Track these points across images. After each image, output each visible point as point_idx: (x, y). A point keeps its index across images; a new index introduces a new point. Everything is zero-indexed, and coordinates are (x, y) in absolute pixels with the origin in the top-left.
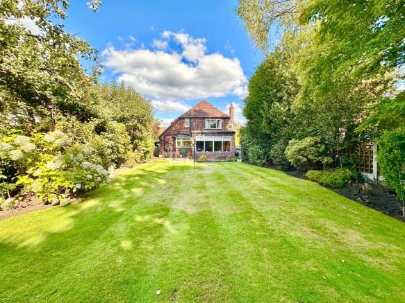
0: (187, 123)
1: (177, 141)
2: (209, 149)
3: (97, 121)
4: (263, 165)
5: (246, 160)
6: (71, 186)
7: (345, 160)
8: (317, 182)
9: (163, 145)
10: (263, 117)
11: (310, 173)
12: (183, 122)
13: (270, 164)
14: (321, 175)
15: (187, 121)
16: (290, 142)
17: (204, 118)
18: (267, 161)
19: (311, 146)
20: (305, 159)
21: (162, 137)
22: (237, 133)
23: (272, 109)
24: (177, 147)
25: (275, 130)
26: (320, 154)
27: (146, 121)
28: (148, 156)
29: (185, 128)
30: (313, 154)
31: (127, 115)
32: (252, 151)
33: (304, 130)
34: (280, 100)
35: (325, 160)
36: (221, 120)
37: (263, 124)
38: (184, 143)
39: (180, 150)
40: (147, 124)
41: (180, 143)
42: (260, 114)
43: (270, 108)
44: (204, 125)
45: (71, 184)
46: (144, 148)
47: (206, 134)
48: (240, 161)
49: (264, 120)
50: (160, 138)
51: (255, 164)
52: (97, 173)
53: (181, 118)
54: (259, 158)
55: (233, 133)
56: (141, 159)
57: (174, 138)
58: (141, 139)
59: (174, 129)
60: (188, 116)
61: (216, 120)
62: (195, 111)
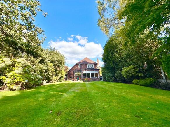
0: (79, 66)
1: (75, 74)
2: (89, 76)
3: (41, 58)
4: (113, 81)
5: (105, 80)
6: (23, 81)
7: (149, 74)
8: (138, 84)
9: (69, 75)
10: (110, 60)
11: (134, 81)
13: (116, 80)
14: (139, 81)
15: (79, 65)
16: (123, 68)
17: (86, 64)
18: (115, 80)
19: (132, 69)
20: (131, 75)
21: (69, 72)
22: (101, 69)
23: (114, 56)
24: (75, 76)
25: (116, 65)
26: (137, 72)
27: (62, 63)
28: (62, 79)
29: (79, 68)
30: (134, 72)
31: (54, 60)
32: (107, 76)
33: (128, 63)
34: (117, 52)
35: (140, 75)
36: (94, 65)
37: (111, 63)
38: (78, 74)
40: (62, 64)
41: (76, 74)
42: (109, 59)
43: (113, 56)
44: (87, 67)
45: (23, 80)
46: (61, 75)
47: (87, 70)
48: (103, 81)
49: (111, 61)
50: (68, 72)
51: (109, 81)
52: (36, 77)
53: (77, 64)
54: (110, 79)
55: (99, 69)
56: (59, 80)
57: (74, 72)
58: (59, 71)
59: (74, 68)
60: (80, 63)
61: (92, 65)
62: (83, 61)
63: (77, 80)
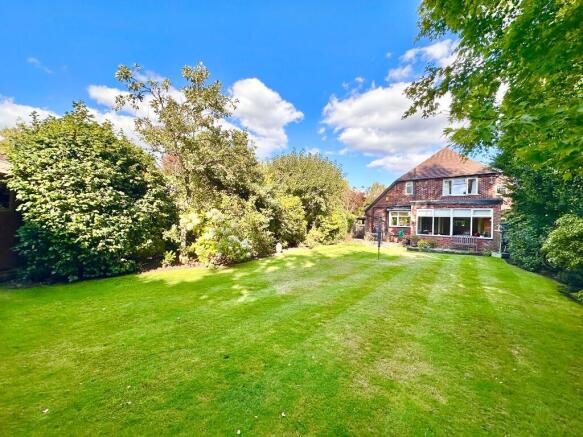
0: (408, 190)
1: (390, 217)
9: (371, 222)
12: (402, 188)
15: (409, 185)
17: (440, 179)
21: (370, 212)
24: (391, 225)
28: (338, 236)
29: (405, 197)
36: (477, 179)
39: (396, 230)
41: (395, 220)
44: (441, 192)
47: (436, 205)
48: (499, 255)
50: (366, 212)
53: (400, 182)
56: (327, 239)
57: (387, 213)
59: (387, 199)
60: (411, 177)
61: (471, 182)
62: (425, 168)
63: (396, 239)
